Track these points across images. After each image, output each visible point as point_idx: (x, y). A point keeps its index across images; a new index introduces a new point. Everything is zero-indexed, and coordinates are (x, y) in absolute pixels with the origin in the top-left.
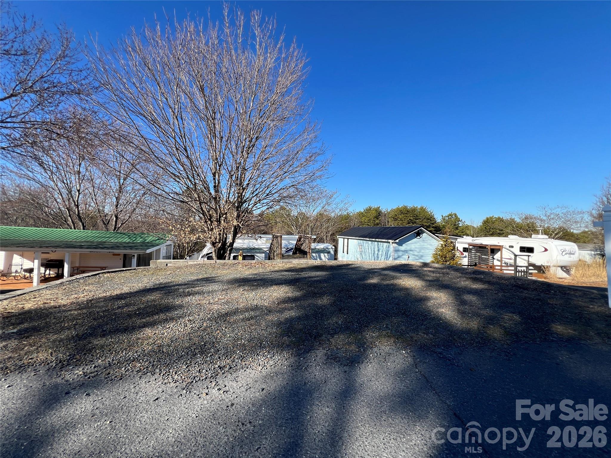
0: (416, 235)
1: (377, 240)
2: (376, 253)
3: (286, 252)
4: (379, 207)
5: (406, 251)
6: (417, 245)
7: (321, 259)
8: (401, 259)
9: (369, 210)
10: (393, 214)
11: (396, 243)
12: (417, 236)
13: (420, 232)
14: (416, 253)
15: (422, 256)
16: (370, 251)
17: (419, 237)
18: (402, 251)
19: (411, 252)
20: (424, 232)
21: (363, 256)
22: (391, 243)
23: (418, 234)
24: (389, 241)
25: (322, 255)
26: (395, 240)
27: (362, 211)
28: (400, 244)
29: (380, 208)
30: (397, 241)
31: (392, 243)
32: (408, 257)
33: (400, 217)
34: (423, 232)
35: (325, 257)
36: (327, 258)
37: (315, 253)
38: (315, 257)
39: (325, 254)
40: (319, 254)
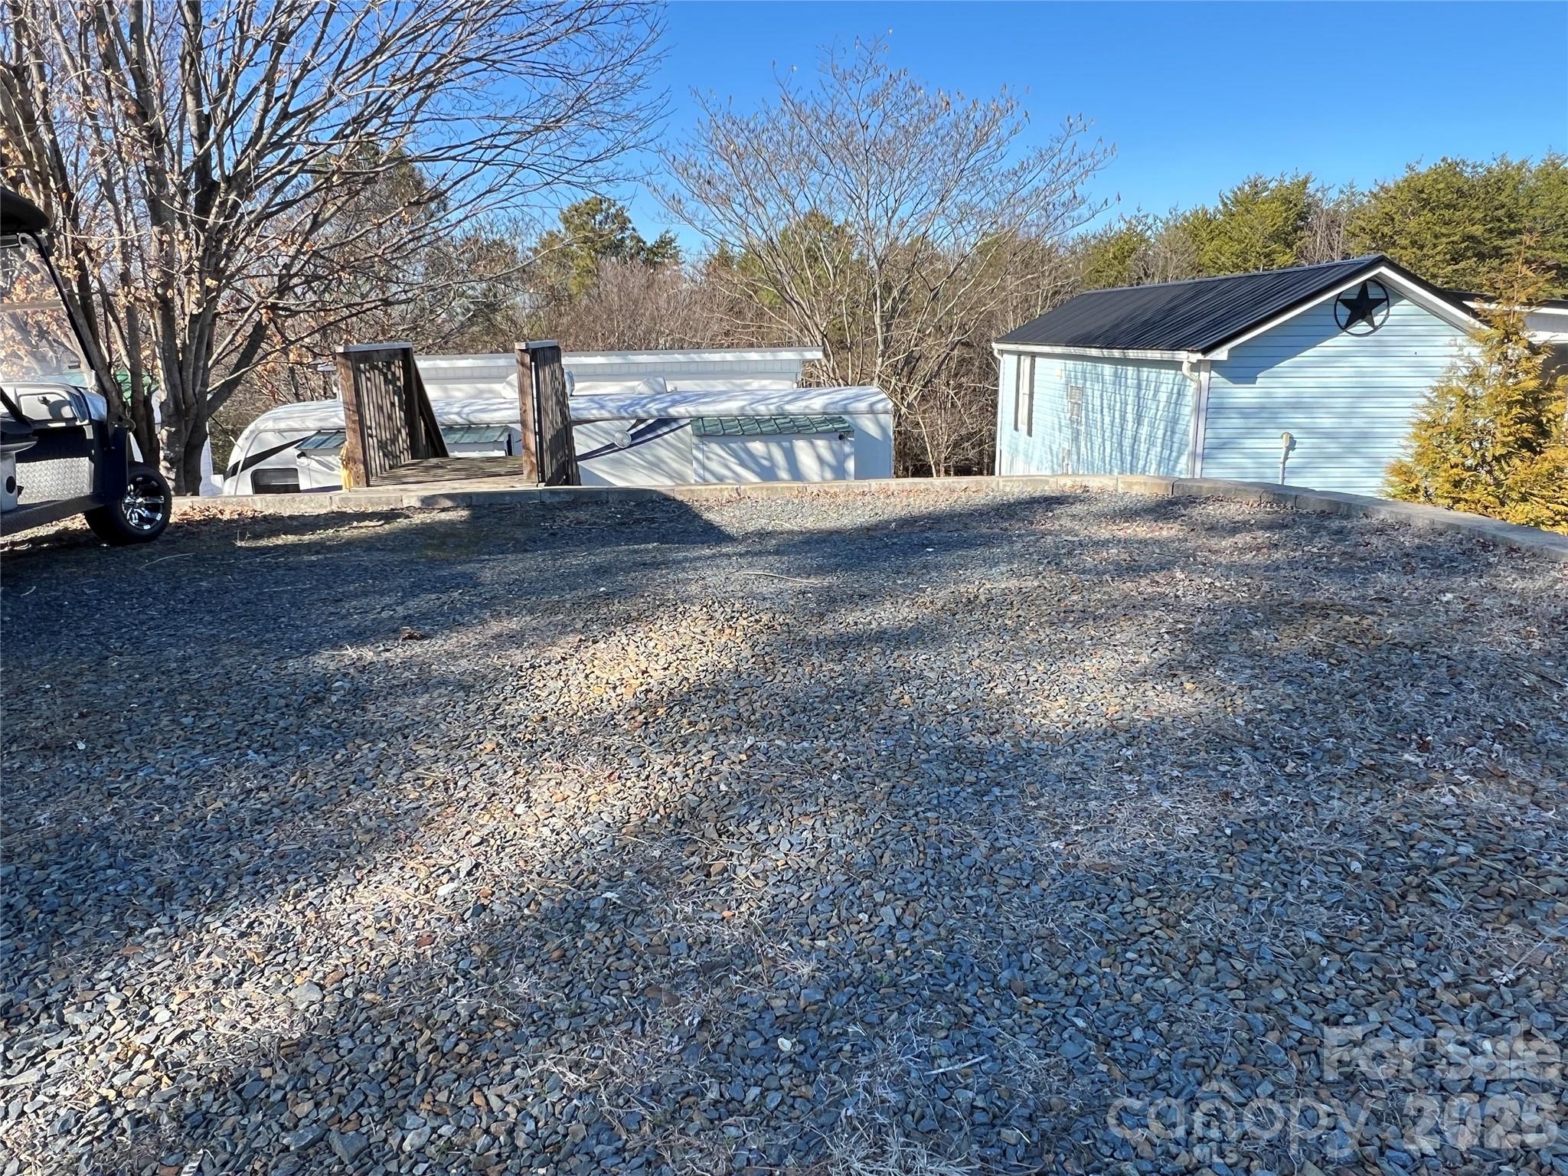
0: (1344, 313)
1: (1132, 354)
2: (1130, 425)
3: (634, 437)
4: (1305, 183)
5: (1265, 414)
6: (1337, 377)
7: (796, 474)
8: (1233, 458)
9: (1247, 201)
10: (1374, 209)
11: (1215, 365)
12: (1351, 322)
13: (1374, 293)
14: (1326, 422)
15: (1364, 436)
16: (1107, 420)
17: (1362, 327)
18: (1244, 412)
19: (1300, 419)
20: (1400, 295)
21: (1083, 450)
22: (1186, 367)
23: (1361, 307)
24: (1182, 355)
25: (803, 451)
26: (1206, 351)
27: (1213, 205)
28: (1241, 371)
29: (1311, 188)
30: (1221, 354)
31: (1195, 367)
32: (1283, 443)
33: (1412, 225)
34: (1389, 295)
35: (821, 461)
36: (830, 466)
37: (766, 442)
38: (765, 463)
39: (820, 443)
40: (786, 444)
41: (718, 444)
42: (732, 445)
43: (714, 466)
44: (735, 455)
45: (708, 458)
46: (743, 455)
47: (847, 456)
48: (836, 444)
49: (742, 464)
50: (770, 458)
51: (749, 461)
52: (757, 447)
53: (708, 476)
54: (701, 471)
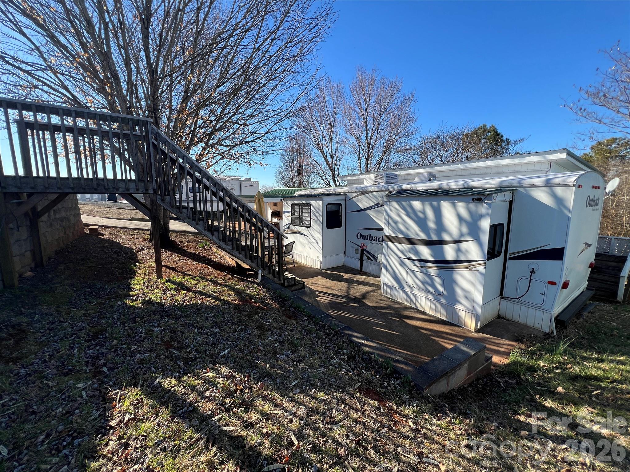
25: (447, 210)
35: (460, 219)
36: (466, 222)
37: (423, 202)
38: (421, 215)
39: (460, 205)
40: (435, 204)
41: (397, 202)
42: (403, 203)
43: (393, 215)
44: (404, 209)
45: (391, 210)
46: (409, 210)
47: (481, 217)
48: (472, 206)
49: (408, 215)
50: (424, 212)
51: (412, 214)
52: (417, 205)
53: (390, 221)
54: (387, 218)
